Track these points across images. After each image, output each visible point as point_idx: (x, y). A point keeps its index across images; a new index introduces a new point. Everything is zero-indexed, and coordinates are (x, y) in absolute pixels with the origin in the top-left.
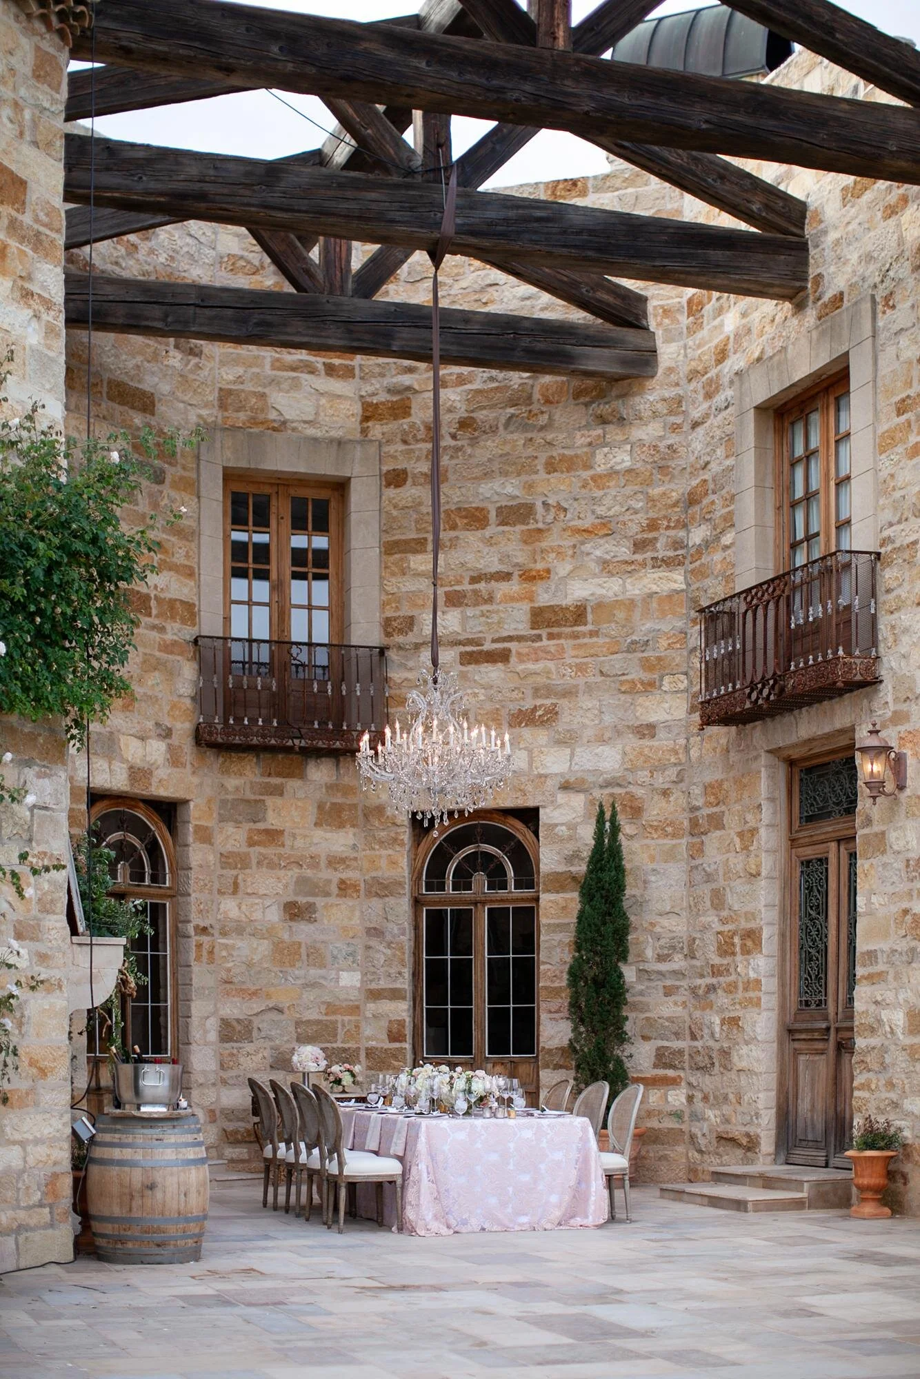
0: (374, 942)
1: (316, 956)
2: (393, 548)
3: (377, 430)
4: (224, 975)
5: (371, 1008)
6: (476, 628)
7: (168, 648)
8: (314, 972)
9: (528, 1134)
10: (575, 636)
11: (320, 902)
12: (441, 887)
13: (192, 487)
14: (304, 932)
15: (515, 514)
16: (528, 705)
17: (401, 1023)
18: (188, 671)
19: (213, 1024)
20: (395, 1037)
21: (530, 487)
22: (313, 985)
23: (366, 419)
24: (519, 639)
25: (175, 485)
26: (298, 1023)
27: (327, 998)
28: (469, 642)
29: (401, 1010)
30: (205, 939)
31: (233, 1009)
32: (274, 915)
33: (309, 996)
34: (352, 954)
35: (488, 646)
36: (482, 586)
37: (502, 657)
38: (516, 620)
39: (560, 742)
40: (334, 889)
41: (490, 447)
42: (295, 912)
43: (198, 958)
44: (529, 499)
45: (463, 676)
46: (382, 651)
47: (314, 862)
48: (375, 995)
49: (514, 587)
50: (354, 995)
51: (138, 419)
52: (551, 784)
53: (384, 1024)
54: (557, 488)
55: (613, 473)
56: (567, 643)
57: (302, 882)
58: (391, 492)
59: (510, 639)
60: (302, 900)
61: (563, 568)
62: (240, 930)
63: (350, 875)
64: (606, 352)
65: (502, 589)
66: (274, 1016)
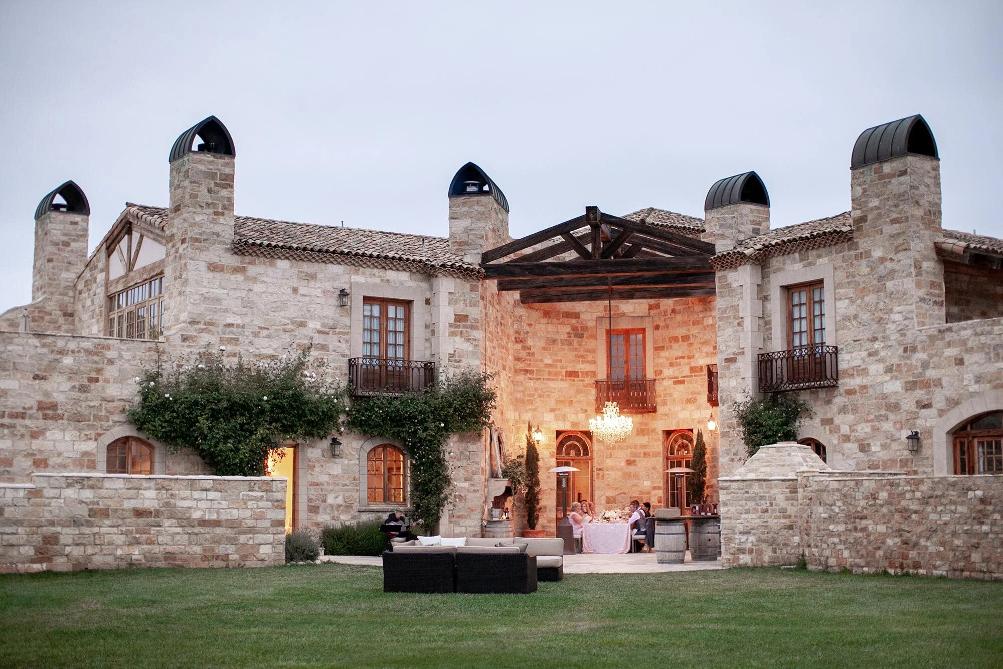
0: (654, 471)
1: (636, 476)
2: (657, 349)
3: (652, 312)
4: (607, 483)
5: (653, 492)
6: (677, 374)
7: (586, 386)
8: (636, 481)
9: (612, 528)
10: (701, 375)
11: (637, 459)
12: (674, 454)
13: (594, 337)
14: (632, 469)
15: (686, 338)
16: (689, 397)
17: (661, 497)
18: (593, 391)
19: (603, 498)
20: (660, 502)
21: (689, 330)
22: (635, 485)
23: (649, 309)
24: (687, 377)
25: (587, 338)
26: (631, 498)
27: (640, 489)
28: (675, 378)
29: (660, 493)
30: (601, 472)
31: (610, 493)
32: (623, 464)
33: (634, 488)
34: (648, 475)
35: (680, 379)
36: (677, 361)
37: (682, 382)
38: (686, 371)
39: (697, 408)
40: (642, 455)
41: (679, 318)
42: (629, 463)
43: (598, 478)
44: (688, 333)
45: (674, 388)
46: (655, 380)
47: (635, 447)
48: (654, 488)
49: (686, 360)
50: (648, 488)
51: (573, 321)
52: (696, 421)
53: (657, 497)
54: (694, 330)
55: (708, 326)
56: (698, 378)
57: (632, 453)
58: (656, 332)
59: (685, 377)
60: (632, 459)
61: (697, 356)
62: (612, 469)
63: (646, 450)
64: (701, 291)
65: (683, 361)
66: (623, 495)
